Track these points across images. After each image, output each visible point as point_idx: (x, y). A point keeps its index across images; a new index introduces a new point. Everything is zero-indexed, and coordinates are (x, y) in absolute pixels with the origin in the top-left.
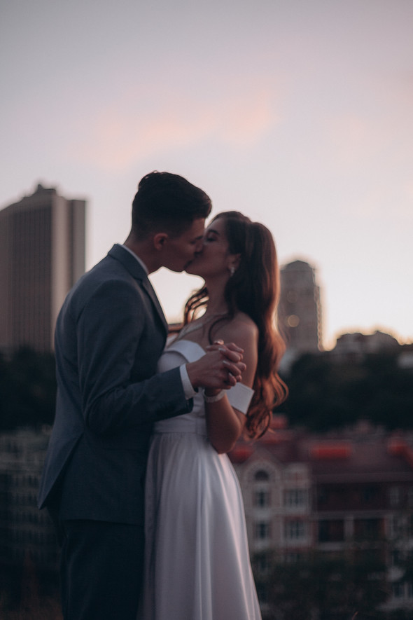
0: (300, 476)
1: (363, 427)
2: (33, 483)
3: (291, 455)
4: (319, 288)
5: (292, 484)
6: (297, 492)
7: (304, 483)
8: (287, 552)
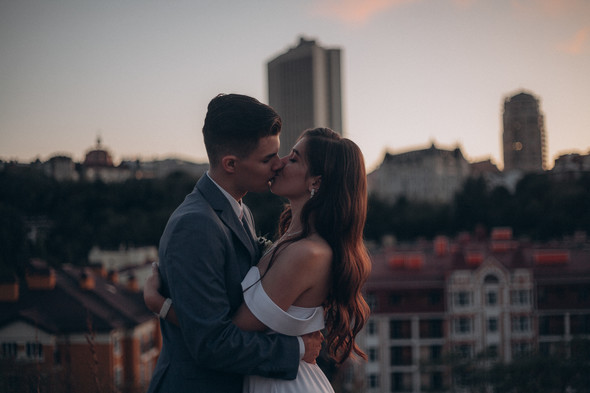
0: (524, 279)
1: (580, 236)
3: (516, 262)
4: (542, 117)
5: (517, 286)
6: (522, 293)
7: (528, 285)
8: (513, 343)
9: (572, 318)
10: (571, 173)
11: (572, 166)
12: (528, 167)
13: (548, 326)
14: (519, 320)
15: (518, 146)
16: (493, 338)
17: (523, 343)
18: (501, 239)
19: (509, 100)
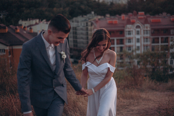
1: (164, 14)
2: (82, 29)
7: (149, 29)
8: (144, 46)
9: (161, 38)
14: (146, 39)
16: (138, 44)
17: (147, 46)
18: (141, 15)
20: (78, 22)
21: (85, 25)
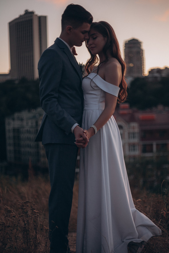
0: (135, 127)
1: (160, 107)
2: (28, 132)
3: (132, 119)
4: (143, 50)
5: (131, 131)
6: (134, 133)
7: (137, 130)
8: (130, 157)
10: (156, 77)
11: (157, 75)
12: (136, 75)
13: (146, 149)
14: (133, 146)
15: (131, 65)
17: (134, 157)
18: (124, 108)
19: (127, 42)
20: (22, 120)
21: (34, 124)
